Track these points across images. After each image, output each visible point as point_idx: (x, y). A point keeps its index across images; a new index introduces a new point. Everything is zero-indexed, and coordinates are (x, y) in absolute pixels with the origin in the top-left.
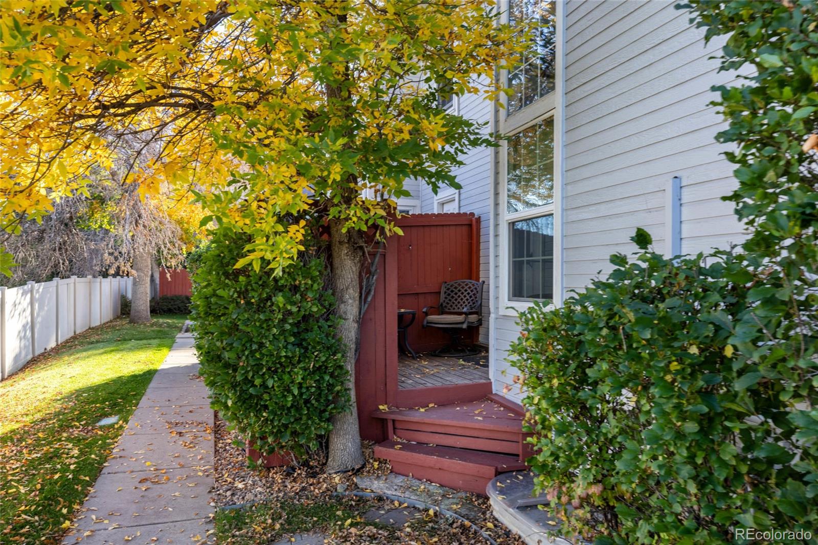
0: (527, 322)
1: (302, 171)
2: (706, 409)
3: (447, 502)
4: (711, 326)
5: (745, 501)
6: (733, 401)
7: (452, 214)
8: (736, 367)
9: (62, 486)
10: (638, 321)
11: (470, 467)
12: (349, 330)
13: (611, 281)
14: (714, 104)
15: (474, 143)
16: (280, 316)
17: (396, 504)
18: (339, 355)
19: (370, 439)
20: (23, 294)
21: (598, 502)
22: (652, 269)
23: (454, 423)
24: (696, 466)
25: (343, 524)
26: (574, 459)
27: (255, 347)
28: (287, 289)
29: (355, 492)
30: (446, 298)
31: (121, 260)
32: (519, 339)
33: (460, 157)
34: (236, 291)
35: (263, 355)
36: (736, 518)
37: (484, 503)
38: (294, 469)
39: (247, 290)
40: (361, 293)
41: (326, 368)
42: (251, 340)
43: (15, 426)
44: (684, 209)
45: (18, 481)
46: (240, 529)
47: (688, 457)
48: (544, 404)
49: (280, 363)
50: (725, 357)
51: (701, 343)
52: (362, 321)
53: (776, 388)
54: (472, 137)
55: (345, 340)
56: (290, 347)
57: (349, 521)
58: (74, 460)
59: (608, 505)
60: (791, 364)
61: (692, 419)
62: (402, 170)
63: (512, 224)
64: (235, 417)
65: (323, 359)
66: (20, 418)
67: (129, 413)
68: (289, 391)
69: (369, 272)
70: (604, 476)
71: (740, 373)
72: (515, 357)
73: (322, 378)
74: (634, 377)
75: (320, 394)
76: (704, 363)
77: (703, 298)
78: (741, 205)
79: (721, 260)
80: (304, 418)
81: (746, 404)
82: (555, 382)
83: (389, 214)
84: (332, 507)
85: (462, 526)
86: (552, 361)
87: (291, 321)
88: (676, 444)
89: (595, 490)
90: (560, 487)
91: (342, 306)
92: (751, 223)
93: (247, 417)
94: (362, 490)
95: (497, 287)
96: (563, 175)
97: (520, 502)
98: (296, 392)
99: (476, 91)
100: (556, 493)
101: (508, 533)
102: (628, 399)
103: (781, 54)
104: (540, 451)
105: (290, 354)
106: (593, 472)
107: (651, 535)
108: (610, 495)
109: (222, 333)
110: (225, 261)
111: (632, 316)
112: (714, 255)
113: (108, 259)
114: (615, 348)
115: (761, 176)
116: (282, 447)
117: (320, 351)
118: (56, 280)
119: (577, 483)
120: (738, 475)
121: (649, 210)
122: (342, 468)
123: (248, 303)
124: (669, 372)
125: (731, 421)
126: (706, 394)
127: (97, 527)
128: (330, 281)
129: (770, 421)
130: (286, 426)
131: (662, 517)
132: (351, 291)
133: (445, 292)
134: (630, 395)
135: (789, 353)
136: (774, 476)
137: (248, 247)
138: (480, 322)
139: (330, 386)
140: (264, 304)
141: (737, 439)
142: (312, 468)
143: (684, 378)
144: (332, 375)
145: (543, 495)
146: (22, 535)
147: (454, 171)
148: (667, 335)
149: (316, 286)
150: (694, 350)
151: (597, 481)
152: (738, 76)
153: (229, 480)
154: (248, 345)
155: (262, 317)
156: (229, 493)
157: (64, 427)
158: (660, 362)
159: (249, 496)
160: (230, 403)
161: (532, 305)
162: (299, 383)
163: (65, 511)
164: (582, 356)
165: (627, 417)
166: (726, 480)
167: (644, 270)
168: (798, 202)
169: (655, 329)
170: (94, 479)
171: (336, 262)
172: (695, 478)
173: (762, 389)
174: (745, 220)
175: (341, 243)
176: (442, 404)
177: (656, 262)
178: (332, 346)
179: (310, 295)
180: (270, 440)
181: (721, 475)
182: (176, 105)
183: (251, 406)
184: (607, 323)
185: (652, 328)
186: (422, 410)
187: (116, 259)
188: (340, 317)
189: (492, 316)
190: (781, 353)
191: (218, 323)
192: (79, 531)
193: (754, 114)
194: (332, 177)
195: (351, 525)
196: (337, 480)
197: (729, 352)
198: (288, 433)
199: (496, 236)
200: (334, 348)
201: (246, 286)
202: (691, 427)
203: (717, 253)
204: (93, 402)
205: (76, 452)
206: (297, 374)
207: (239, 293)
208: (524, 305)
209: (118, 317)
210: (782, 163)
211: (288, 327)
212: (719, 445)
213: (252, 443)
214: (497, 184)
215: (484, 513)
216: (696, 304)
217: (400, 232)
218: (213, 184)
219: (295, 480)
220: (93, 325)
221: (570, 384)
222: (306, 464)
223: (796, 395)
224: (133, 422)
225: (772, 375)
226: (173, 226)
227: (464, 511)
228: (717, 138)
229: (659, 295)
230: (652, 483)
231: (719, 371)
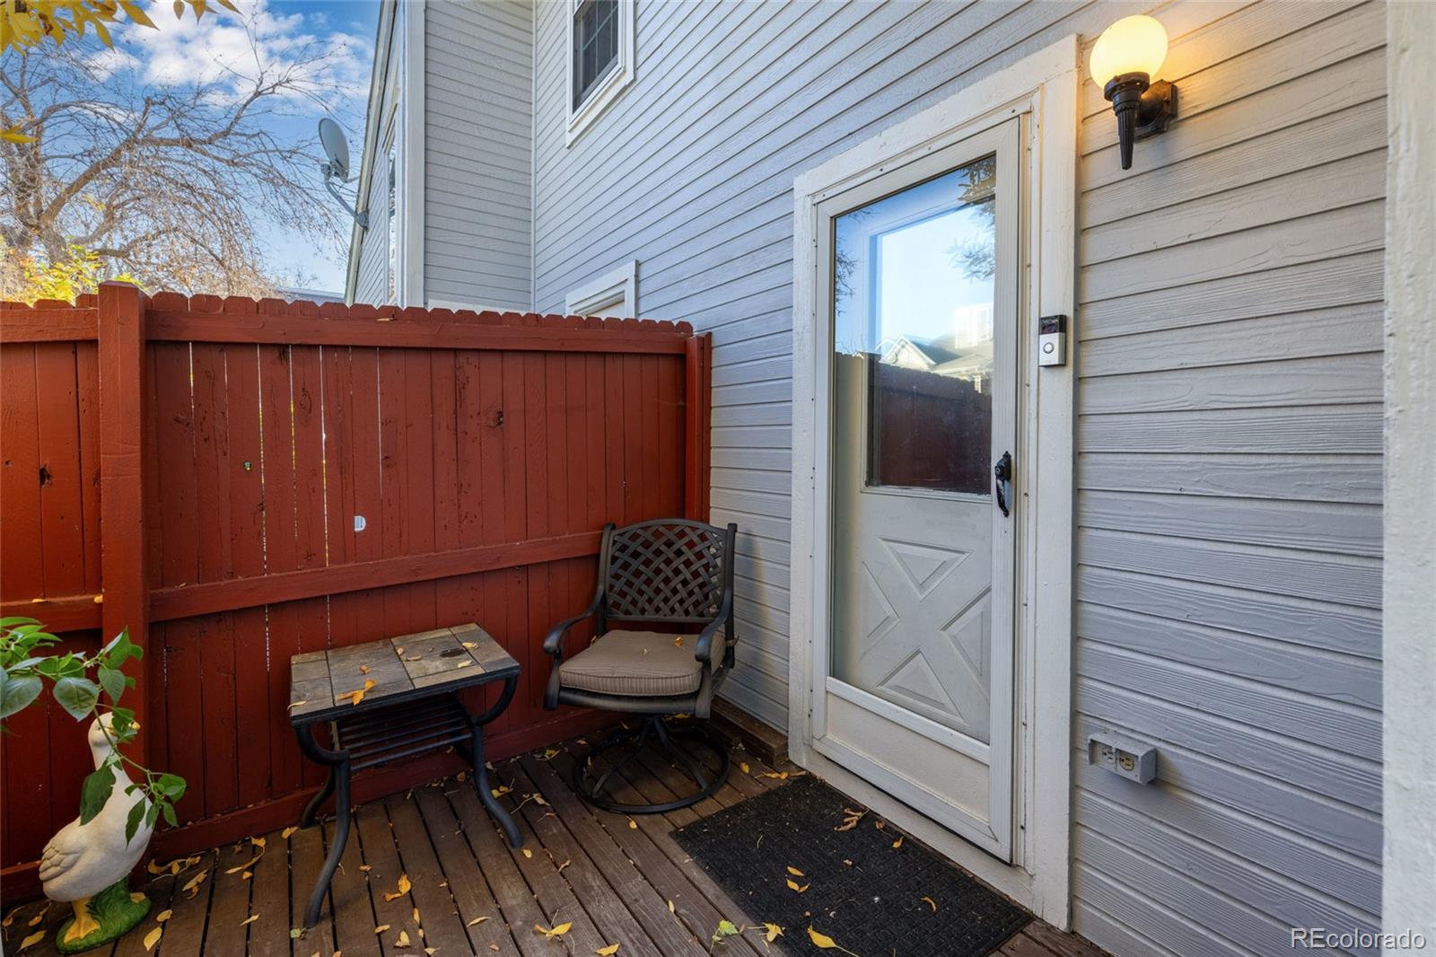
7: (631, 323)
30: (617, 577)
133: (614, 559)
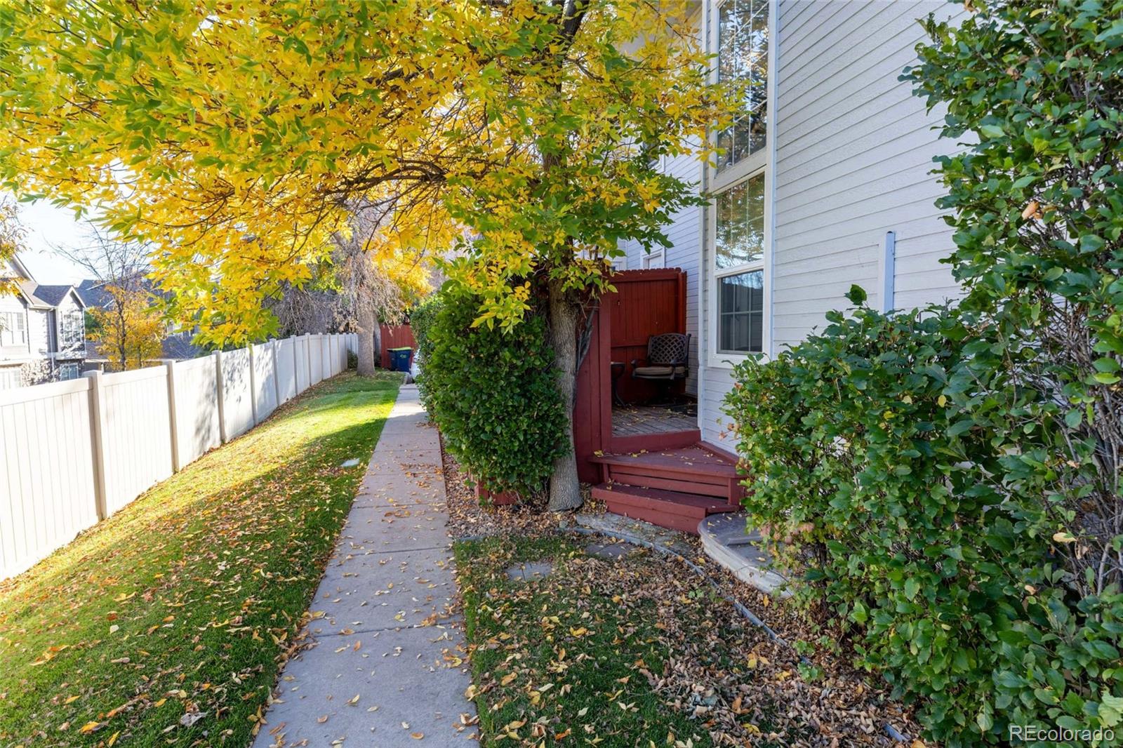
0: (742, 374)
1: (529, 237)
2: (919, 454)
3: (660, 539)
4: (925, 378)
5: (954, 537)
6: (945, 447)
7: (659, 270)
8: (949, 415)
9: (322, 517)
10: (854, 374)
11: (682, 508)
12: (567, 382)
13: (826, 336)
14: (934, 171)
15: (685, 202)
16: (507, 369)
17: (614, 539)
18: (560, 405)
19: (587, 481)
20: (266, 349)
21: (808, 539)
22: (867, 324)
23: (666, 468)
24: (906, 505)
25: (567, 556)
26: (786, 500)
27: (484, 397)
28: (512, 345)
29: (575, 528)
30: (653, 351)
31: (349, 318)
32: (733, 390)
33: (671, 216)
34: (466, 347)
35: (492, 405)
36: (946, 552)
37: (695, 541)
38: (519, 507)
39: (476, 346)
40: (577, 347)
41: (548, 416)
42: (481, 391)
43: (275, 466)
44: (897, 263)
45: (285, 512)
46: (476, 558)
47: (900, 498)
48: (759, 450)
49: (507, 412)
50: (938, 406)
51: (914, 394)
52: (579, 374)
53: (988, 435)
54: (683, 196)
55: (564, 392)
56: (515, 397)
57: (573, 553)
58: (328, 496)
59: (818, 542)
60: (1003, 412)
61: (905, 463)
62: (617, 232)
63: (722, 279)
64: (468, 459)
65: (546, 408)
66: (276, 460)
67: (368, 456)
68: (515, 437)
69: (584, 328)
70: (817, 515)
71: (953, 421)
72: (730, 407)
73: (545, 426)
74: (848, 425)
75: (542, 441)
76: (917, 412)
77: (918, 351)
78: (958, 266)
79: (936, 316)
80: (529, 461)
81: (957, 449)
82: (770, 429)
83: (603, 272)
84: (556, 540)
85: (676, 560)
86: (767, 410)
87: (516, 374)
88: (888, 485)
89: (807, 527)
90: (772, 525)
91: (561, 359)
92: (969, 284)
93: (478, 460)
94: (582, 526)
95: (705, 341)
96: (773, 232)
97: (731, 540)
98: (522, 439)
99: (688, 151)
100: (769, 530)
101: (719, 568)
102: (840, 445)
103: (1004, 124)
104: (753, 493)
105: (516, 404)
106: (805, 511)
107: (861, 568)
108: (820, 533)
109: (455, 385)
110: (457, 320)
111: (848, 369)
112: (929, 310)
113: (339, 318)
114: (830, 398)
115: (979, 241)
116: (509, 487)
117: (543, 401)
118: (293, 337)
119: (789, 522)
120: (948, 514)
121: (862, 265)
122: (562, 507)
123: (478, 358)
124: (884, 420)
125: (942, 464)
126: (918, 440)
127: (355, 552)
128: (549, 337)
129: (981, 466)
130: (512, 468)
131: (872, 551)
132: (568, 346)
133: (653, 345)
134: (843, 441)
135: (1002, 403)
136: (983, 516)
137: (482, 308)
138: (686, 373)
139: (552, 433)
140: (490, 360)
141: (947, 482)
142: (535, 506)
143: (897, 425)
144: (553, 423)
145: (755, 533)
146: (296, 557)
147: (664, 229)
148: (882, 386)
149: (538, 342)
150: (908, 400)
151: (808, 520)
152: (960, 144)
153: (462, 515)
154: (478, 396)
155: (490, 370)
156: (463, 527)
157: (316, 467)
158: (876, 410)
159: (481, 530)
160: (464, 447)
161: (746, 358)
162: (525, 431)
163: (327, 538)
164: (796, 405)
165: (839, 462)
166: (935, 519)
167: (859, 325)
168: (1015, 264)
169: (871, 381)
170: (347, 512)
171: (555, 319)
172: (906, 516)
173: (973, 437)
174: (963, 281)
175: (558, 301)
176: (654, 450)
177: (871, 318)
178: (553, 396)
179: (533, 350)
180: (499, 480)
181: (931, 513)
182: (409, 177)
183: (482, 451)
184: (823, 376)
185: (867, 380)
186: (635, 456)
187: (345, 317)
188: (560, 370)
189: (701, 369)
190: (993, 402)
191: (451, 376)
192: (340, 555)
193: (975, 181)
194: (556, 241)
195: (575, 557)
196: (559, 517)
197: (942, 402)
198: (515, 475)
199: (705, 291)
200: (554, 399)
201: (476, 342)
202: (904, 470)
203: (932, 308)
204: (336, 446)
205: (328, 489)
206: (522, 422)
207: (470, 349)
208: (739, 358)
209: (346, 370)
210: (1000, 228)
211: (514, 379)
212: (931, 486)
213: (481, 483)
214: (705, 241)
215: (695, 550)
216: (910, 357)
217: (614, 289)
218: (437, 248)
219: (520, 517)
220: (325, 378)
221: (783, 432)
222: (529, 503)
223: (1007, 441)
224: (372, 464)
225: (984, 423)
226: (394, 285)
227: (677, 548)
228: (937, 204)
229: (874, 350)
230: (863, 520)
231: (932, 420)
